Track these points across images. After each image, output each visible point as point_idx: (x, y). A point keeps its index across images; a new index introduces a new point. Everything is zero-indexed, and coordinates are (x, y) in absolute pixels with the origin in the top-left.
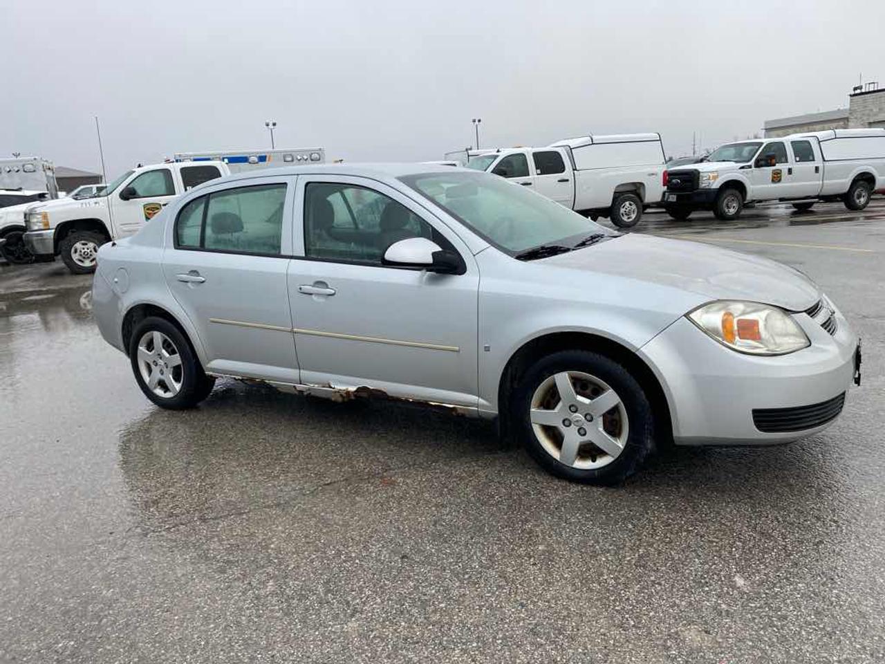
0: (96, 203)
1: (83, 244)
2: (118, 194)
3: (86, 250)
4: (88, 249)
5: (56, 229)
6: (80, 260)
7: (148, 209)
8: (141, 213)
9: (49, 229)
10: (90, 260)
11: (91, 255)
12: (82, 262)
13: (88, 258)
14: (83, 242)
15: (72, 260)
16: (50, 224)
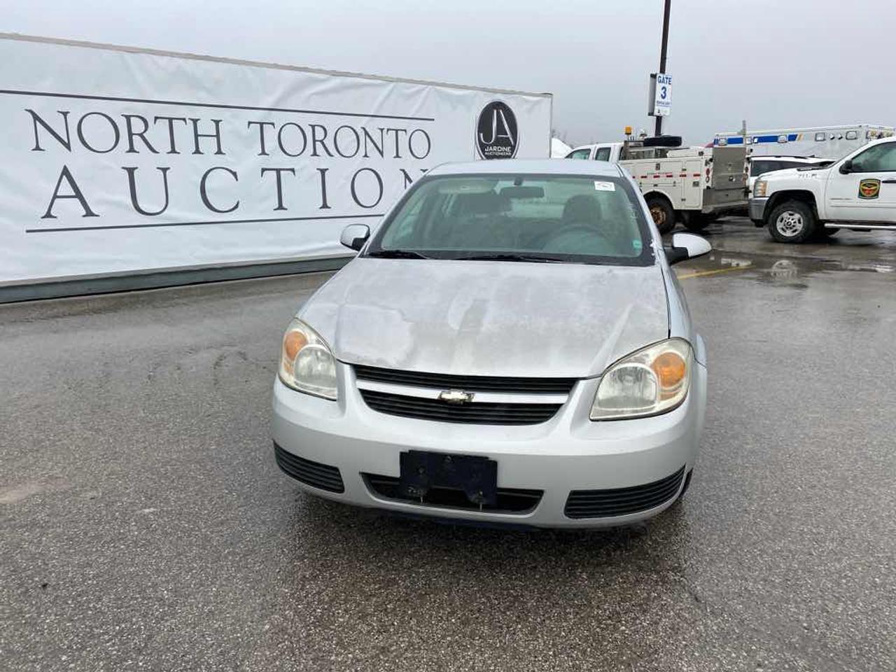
0: (813, 175)
1: (790, 215)
2: (838, 169)
3: (790, 220)
4: (792, 220)
5: (771, 197)
6: (783, 229)
7: (864, 185)
8: (856, 188)
9: (765, 197)
10: (792, 230)
11: (794, 226)
12: (785, 231)
13: (791, 228)
14: (790, 212)
15: (776, 229)
16: (766, 193)
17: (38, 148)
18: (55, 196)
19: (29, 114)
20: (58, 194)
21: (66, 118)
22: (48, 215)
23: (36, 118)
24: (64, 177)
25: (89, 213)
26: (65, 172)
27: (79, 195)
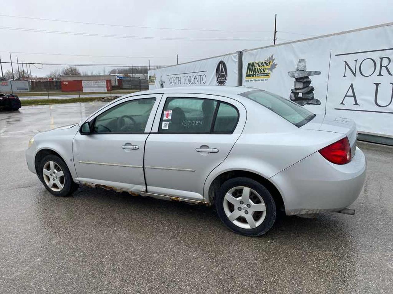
17: (345, 76)
18: (346, 96)
19: (345, 62)
20: (347, 95)
21: (356, 62)
22: (342, 103)
23: (347, 64)
24: (351, 88)
25: (356, 104)
26: (352, 86)
27: (354, 96)
